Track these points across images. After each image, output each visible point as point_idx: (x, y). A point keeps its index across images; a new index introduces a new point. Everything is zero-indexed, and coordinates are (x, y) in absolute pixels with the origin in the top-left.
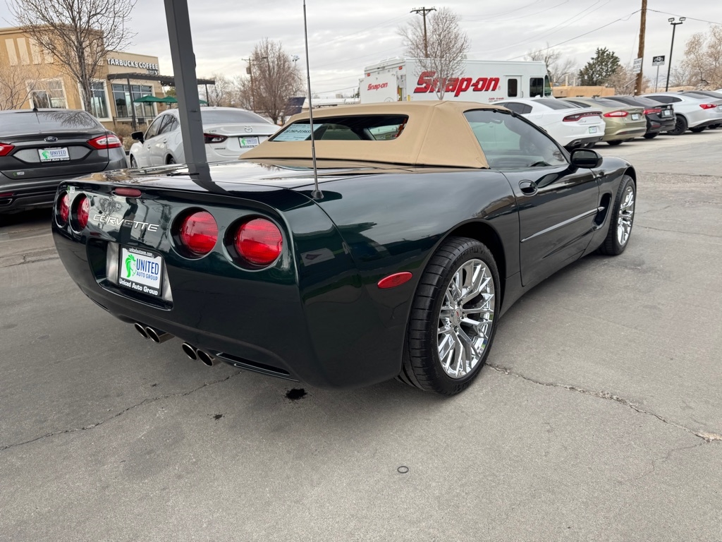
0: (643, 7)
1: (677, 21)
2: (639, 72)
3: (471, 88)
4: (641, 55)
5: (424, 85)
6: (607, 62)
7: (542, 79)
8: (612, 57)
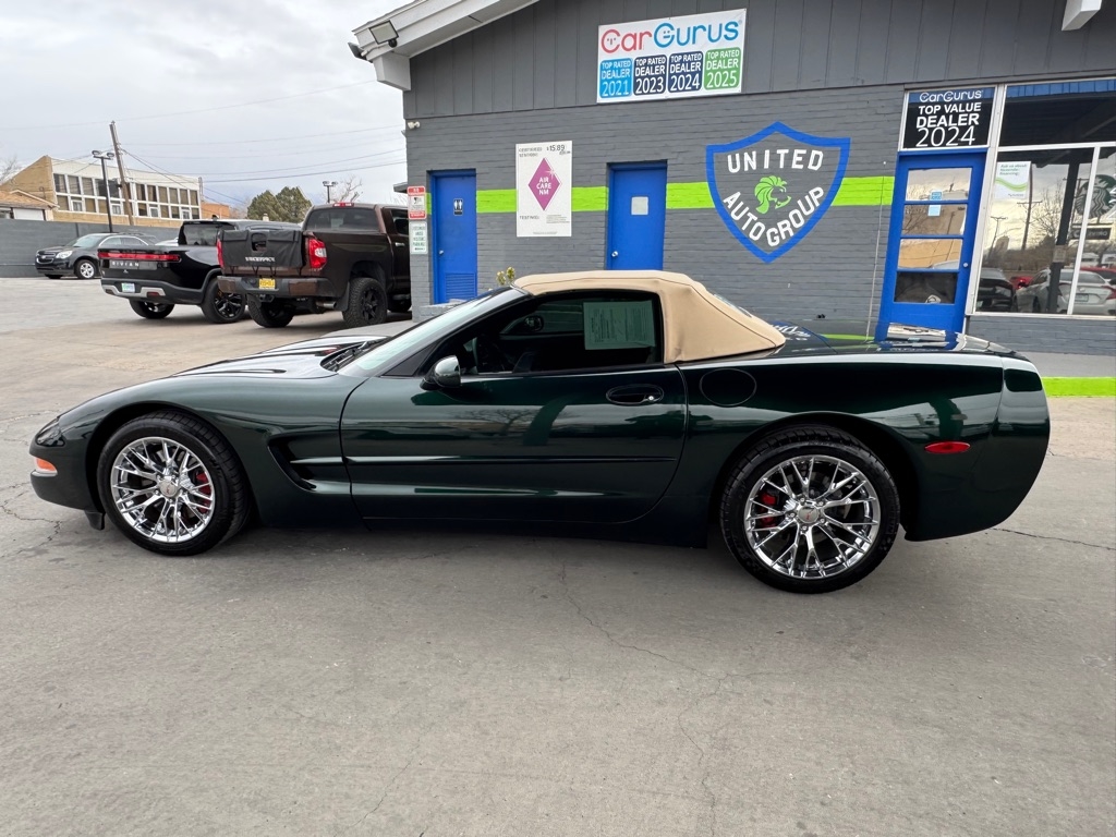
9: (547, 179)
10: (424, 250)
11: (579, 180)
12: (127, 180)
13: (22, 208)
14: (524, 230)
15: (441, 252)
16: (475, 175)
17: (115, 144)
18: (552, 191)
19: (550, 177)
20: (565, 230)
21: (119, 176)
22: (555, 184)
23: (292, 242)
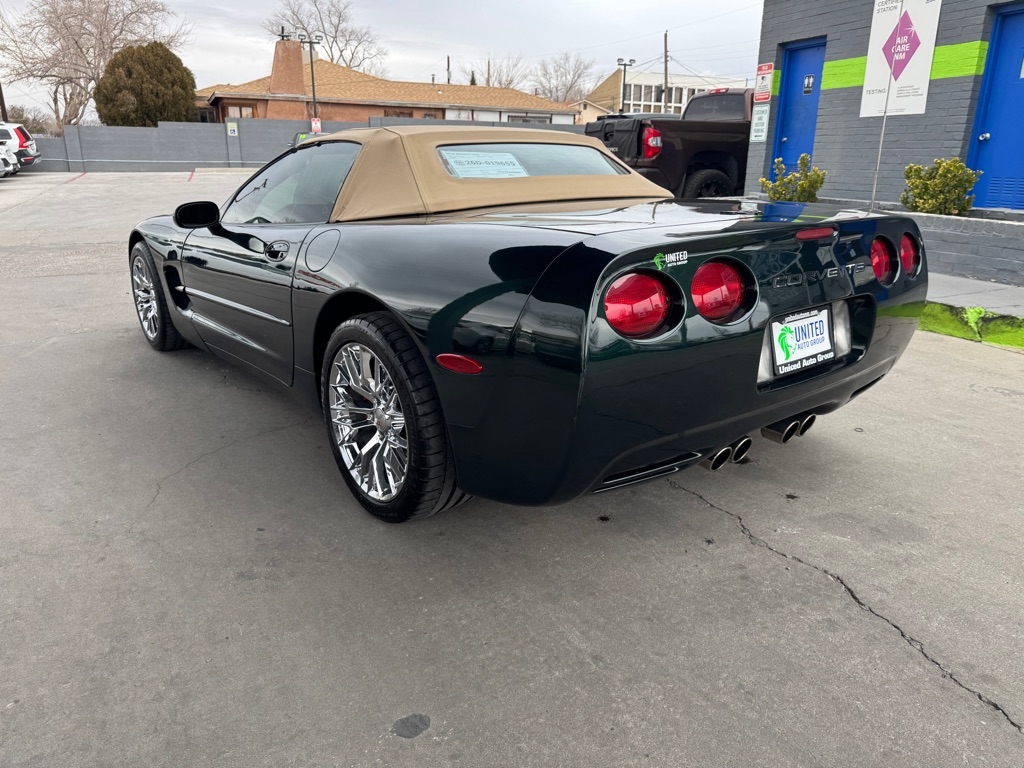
9: (905, 39)
10: (763, 137)
11: (945, 36)
12: (669, 85)
13: (560, 114)
14: (869, 108)
15: (785, 139)
16: (824, 45)
17: (666, 51)
18: (909, 54)
19: (909, 35)
20: (917, 106)
21: (664, 81)
22: (914, 43)
23: (632, 131)
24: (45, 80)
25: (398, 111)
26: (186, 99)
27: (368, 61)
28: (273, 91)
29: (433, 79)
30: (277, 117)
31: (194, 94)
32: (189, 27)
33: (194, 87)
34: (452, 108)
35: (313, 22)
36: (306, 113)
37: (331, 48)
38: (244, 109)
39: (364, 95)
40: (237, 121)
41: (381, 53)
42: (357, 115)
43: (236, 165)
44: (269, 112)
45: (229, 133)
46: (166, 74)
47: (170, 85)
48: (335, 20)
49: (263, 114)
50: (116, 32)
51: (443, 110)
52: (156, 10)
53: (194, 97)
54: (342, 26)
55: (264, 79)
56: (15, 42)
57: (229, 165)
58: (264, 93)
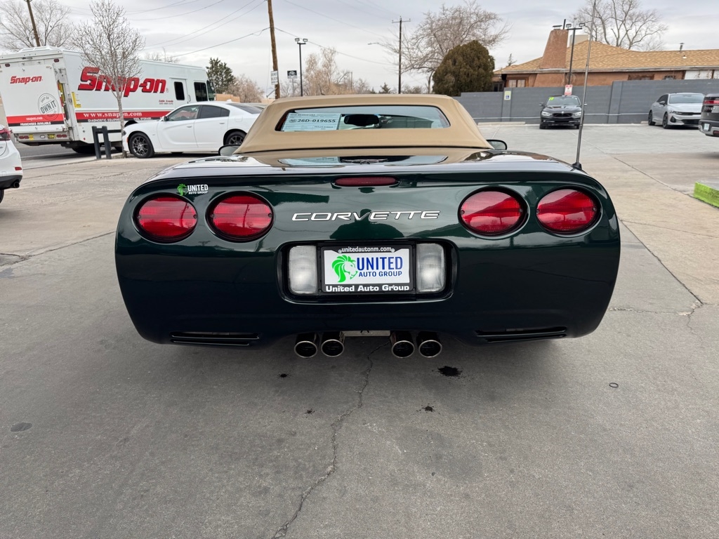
0: (271, 25)
1: (301, 41)
2: (277, 83)
3: (140, 89)
4: (275, 68)
5: (89, 82)
6: (221, 72)
7: (204, 84)
8: (225, 68)
24: (420, 70)
25: (641, 75)
26: (485, 77)
27: (649, 36)
28: (541, 67)
29: (681, 46)
30: (541, 85)
31: (492, 73)
32: (509, 27)
33: (494, 68)
34: (692, 70)
35: (608, 12)
36: (563, 81)
37: (618, 30)
38: (519, 81)
39: (613, 65)
40: (512, 90)
41: (662, 29)
42: (605, 80)
43: (506, 120)
44: (536, 82)
45: (505, 99)
46: (476, 62)
47: (477, 69)
48: (626, 8)
49: (532, 84)
50: (464, 36)
51: (683, 72)
52: (490, 18)
53: (492, 75)
54: (631, 12)
55: (539, 59)
56: (408, 49)
57: (501, 120)
58: (535, 69)
